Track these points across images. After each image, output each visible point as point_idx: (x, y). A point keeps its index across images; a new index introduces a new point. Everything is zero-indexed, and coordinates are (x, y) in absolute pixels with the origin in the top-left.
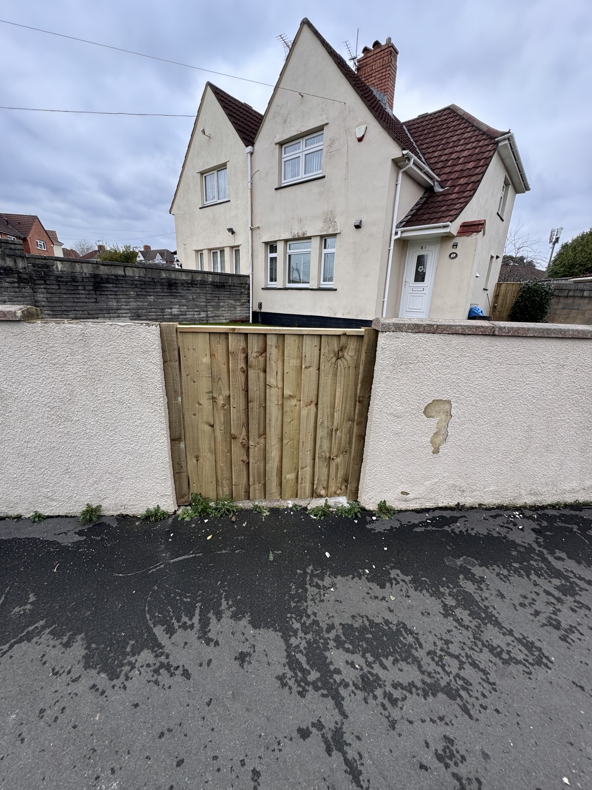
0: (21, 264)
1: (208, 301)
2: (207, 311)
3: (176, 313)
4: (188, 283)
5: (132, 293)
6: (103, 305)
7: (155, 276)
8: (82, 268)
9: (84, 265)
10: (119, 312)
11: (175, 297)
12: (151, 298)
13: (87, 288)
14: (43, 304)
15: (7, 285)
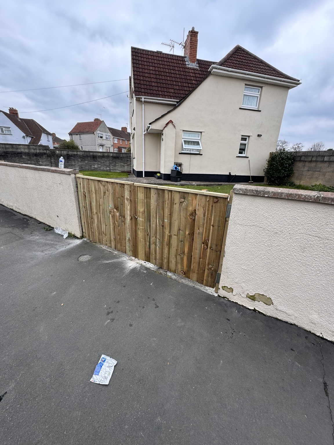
0: (48, 152)
1: (110, 163)
2: (110, 167)
3: (96, 167)
4: (101, 157)
5: (79, 160)
6: (70, 163)
7: (88, 154)
8: (64, 152)
9: (64, 151)
10: (75, 166)
11: (96, 161)
12: (87, 162)
13: (65, 158)
14: (53, 163)
15: (44, 157)
